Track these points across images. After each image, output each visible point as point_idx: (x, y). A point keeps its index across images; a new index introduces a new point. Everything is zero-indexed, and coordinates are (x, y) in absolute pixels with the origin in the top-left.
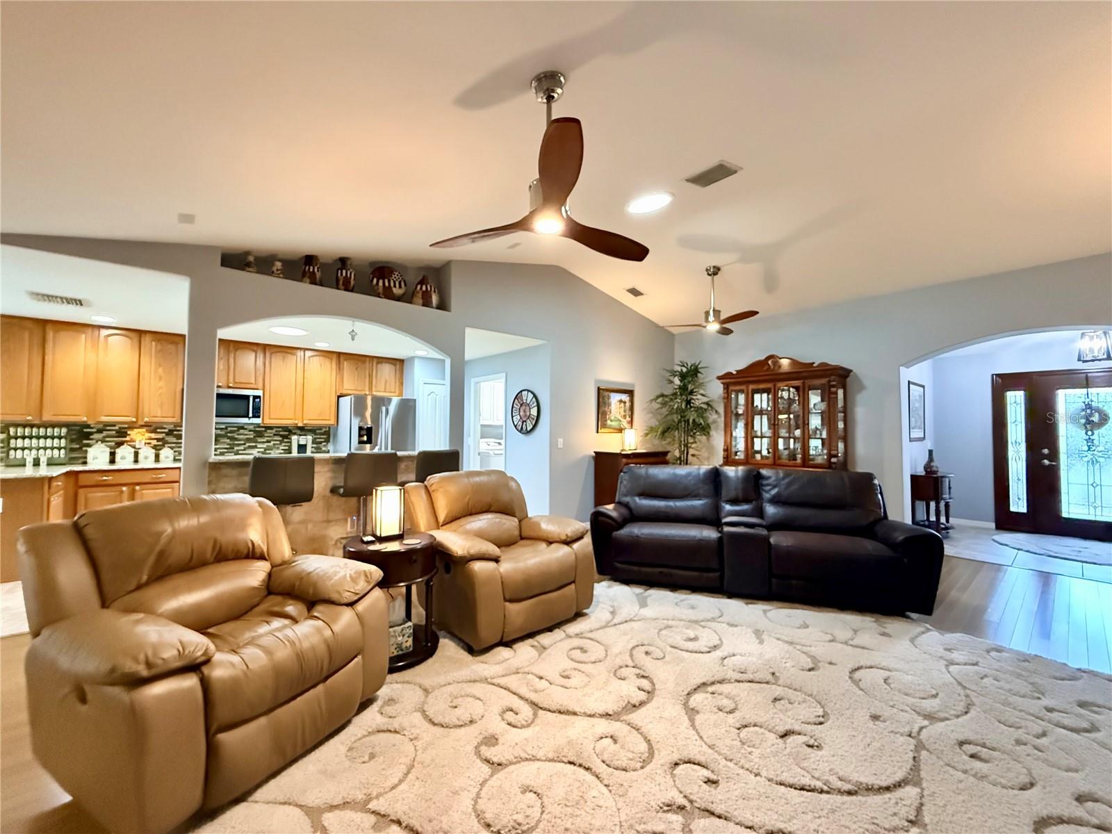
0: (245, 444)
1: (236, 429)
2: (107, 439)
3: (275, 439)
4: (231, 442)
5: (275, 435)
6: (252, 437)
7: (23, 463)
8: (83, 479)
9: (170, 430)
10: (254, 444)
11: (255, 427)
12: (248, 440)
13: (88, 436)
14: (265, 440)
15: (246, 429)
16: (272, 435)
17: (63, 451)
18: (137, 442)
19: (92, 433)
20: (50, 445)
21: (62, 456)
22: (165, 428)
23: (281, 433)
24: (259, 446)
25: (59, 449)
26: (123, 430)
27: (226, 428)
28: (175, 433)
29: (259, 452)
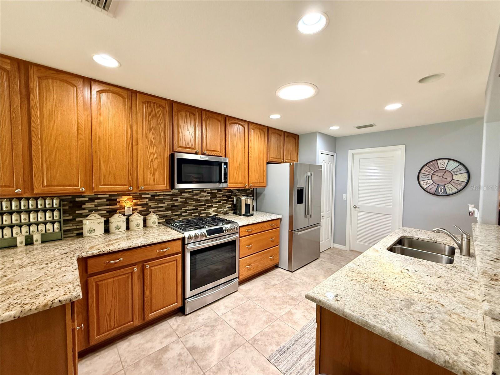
0: (205, 205)
1: (199, 192)
2: (99, 208)
3: (223, 199)
4: (197, 204)
5: (223, 196)
6: (209, 198)
7: (15, 244)
8: (93, 266)
9: (151, 196)
10: (210, 204)
11: (210, 190)
12: (207, 201)
13: (80, 206)
14: (217, 201)
15: (205, 192)
16: (222, 196)
17: (56, 226)
18: (126, 208)
19: (84, 203)
20: (43, 219)
21: (56, 230)
22: (148, 194)
23: (227, 194)
24: (214, 206)
25: (53, 223)
26: (113, 198)
27: (192, 192)
28: (156, 198)
29: (214, 211)
